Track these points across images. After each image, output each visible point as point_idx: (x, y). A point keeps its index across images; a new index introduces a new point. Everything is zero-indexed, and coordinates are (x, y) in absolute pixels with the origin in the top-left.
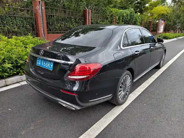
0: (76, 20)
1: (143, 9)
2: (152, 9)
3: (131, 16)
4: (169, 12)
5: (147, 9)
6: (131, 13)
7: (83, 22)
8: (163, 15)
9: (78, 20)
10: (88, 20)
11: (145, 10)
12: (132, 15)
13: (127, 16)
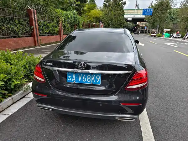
0: (19, 22)
1: (82, 11)
2: (89, 12)
3: (74, 18)
4: (101, 15)
5: (85, 11)
6: (74, 15)
7: (28, 24)
8: (96, 17)
9: (22, 21)
10: (34, 21)
11: (84, 12)
12: (76, 17)
13: (71, 18)
